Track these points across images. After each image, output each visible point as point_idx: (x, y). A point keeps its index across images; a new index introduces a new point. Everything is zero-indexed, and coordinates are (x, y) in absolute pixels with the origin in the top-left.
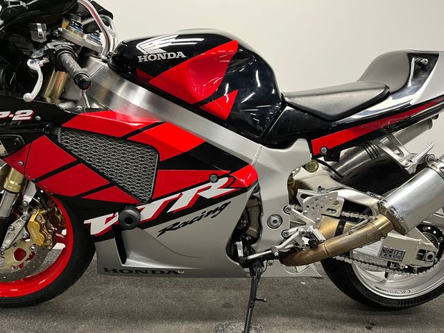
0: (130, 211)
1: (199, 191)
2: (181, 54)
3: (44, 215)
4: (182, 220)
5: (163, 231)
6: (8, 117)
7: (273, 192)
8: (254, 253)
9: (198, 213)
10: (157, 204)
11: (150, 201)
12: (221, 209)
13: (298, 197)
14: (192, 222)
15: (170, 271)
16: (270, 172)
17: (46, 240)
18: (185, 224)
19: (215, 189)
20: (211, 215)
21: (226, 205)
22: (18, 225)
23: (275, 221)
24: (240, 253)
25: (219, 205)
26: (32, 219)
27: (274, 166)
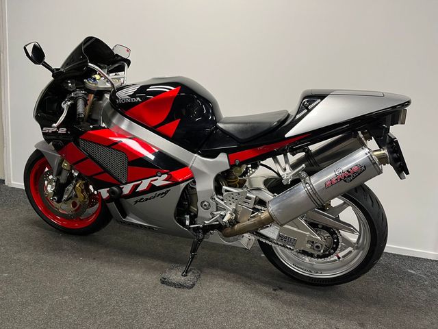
0: (115, 188)
1: (152, 181)
2: (139, 99)
3: (84, 184)
4: (145, 197)
5: (136, 202)
6: (56, 131)
7: (204, 186)
8: (194, 224)
9: (153, 194)
10: (130, 186)
11: (126, 184)
12: (165, 193)
13: (223, 191)
14: (150, 199)
15: (150, 228)
16: (202, 173)
17: (85, 198)
18: (147, 199)
19: (160, 181)
20: (160, 196)
21: (168, 191)
22: (70, 188)
23: (205, 205)
24: (187, 222)
25: (164, 191)
26: (77, 186)
27: (205, 170)
